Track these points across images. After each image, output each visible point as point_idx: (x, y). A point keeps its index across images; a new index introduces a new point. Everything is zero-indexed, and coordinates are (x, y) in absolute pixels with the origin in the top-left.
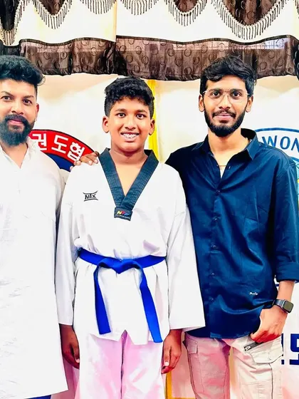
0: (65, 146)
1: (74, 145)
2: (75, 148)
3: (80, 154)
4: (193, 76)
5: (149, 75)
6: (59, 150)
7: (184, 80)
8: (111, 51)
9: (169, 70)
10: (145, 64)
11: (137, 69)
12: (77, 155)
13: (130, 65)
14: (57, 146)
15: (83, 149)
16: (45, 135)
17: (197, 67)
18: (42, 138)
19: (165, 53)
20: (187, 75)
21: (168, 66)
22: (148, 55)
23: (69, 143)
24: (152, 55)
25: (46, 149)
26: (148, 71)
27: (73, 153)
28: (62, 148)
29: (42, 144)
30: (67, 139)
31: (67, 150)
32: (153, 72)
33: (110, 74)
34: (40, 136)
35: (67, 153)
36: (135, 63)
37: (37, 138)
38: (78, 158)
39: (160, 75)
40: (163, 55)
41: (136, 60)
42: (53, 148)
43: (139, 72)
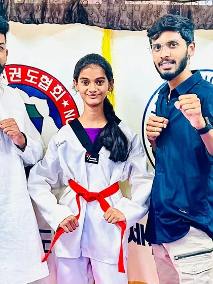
0: (36, 78)
1: (44, 77)
2: (44, 80)
3: (49, 85)
4: (141, 28)
5: (106, 25)
6: (31, 81)
7: (134, 30)
8: (76, 5)
9: (122, 22)
10: (104, 17)
11: (96, 20)
12: (47, 85)
13: (91, 17)
14: (29, 78)
15: (52, 80)
16: (20, 69)
17: (144, 20)
18: (17, 71)
19: (119, 9)
20: (136, 26)
21: (121, 19)
22: (106, 10)
23: (39, 76)
24: (109, 10)
25: (20, 80)
26: (106, 22)
27: (42, 83)
28: (34, 80)
29: (17, 76)
30: (38, 73)
31: (38, 81)
32: (110, 23)
33: (74, 23)
34: (15, 69)
35: (38, 83)
36: (94, 15)
37: (13, 71)
38: (47, 88)
39: (115, 26)
40: (118, 10)
41: (96, 13)
42: (26, 80)
43: (98, 22)
